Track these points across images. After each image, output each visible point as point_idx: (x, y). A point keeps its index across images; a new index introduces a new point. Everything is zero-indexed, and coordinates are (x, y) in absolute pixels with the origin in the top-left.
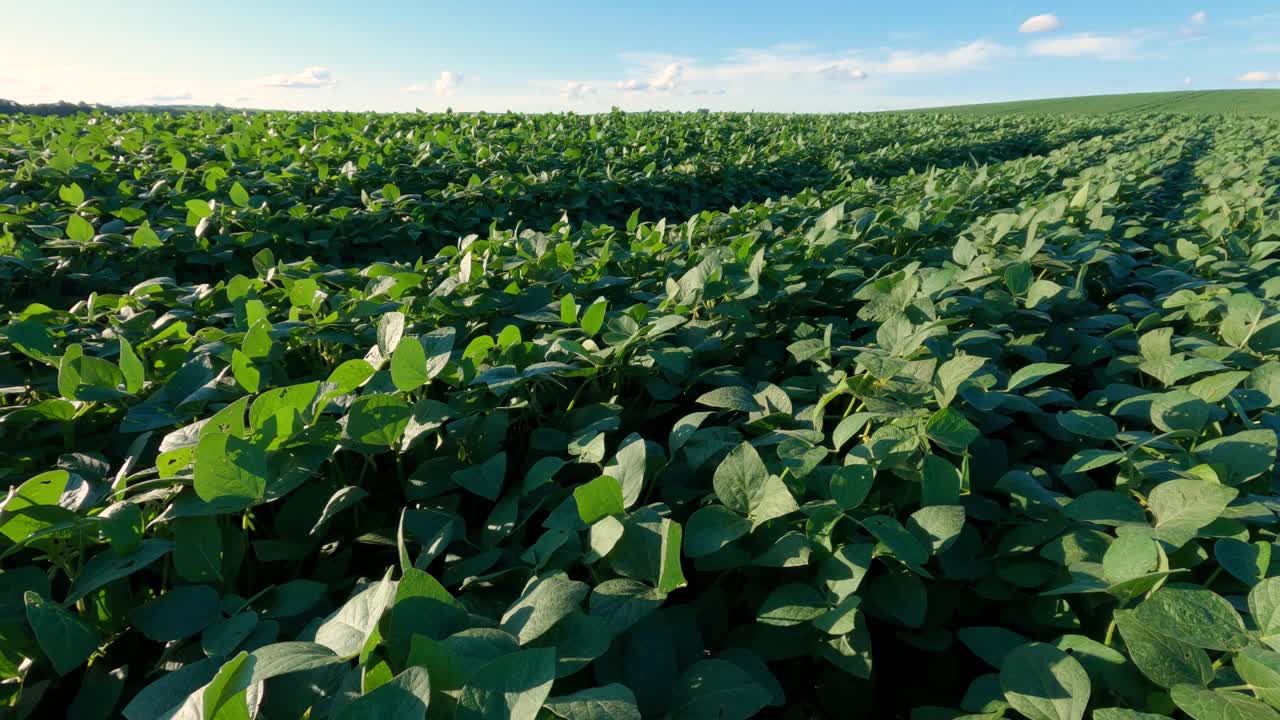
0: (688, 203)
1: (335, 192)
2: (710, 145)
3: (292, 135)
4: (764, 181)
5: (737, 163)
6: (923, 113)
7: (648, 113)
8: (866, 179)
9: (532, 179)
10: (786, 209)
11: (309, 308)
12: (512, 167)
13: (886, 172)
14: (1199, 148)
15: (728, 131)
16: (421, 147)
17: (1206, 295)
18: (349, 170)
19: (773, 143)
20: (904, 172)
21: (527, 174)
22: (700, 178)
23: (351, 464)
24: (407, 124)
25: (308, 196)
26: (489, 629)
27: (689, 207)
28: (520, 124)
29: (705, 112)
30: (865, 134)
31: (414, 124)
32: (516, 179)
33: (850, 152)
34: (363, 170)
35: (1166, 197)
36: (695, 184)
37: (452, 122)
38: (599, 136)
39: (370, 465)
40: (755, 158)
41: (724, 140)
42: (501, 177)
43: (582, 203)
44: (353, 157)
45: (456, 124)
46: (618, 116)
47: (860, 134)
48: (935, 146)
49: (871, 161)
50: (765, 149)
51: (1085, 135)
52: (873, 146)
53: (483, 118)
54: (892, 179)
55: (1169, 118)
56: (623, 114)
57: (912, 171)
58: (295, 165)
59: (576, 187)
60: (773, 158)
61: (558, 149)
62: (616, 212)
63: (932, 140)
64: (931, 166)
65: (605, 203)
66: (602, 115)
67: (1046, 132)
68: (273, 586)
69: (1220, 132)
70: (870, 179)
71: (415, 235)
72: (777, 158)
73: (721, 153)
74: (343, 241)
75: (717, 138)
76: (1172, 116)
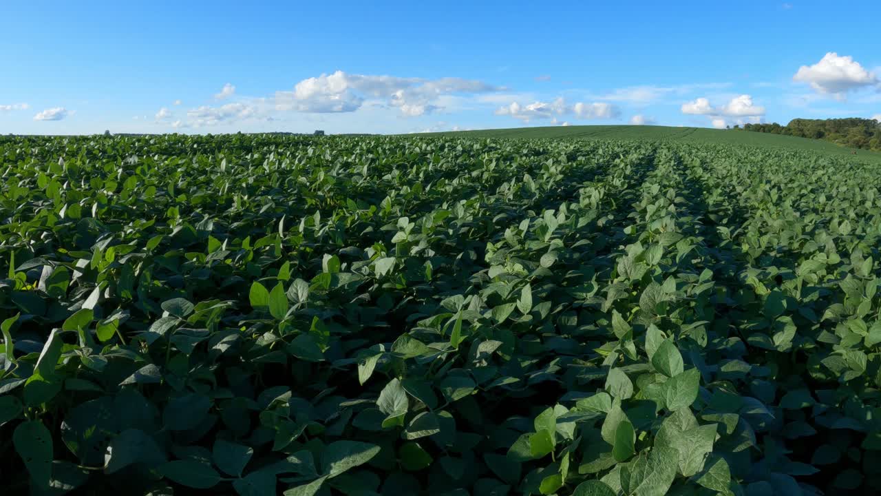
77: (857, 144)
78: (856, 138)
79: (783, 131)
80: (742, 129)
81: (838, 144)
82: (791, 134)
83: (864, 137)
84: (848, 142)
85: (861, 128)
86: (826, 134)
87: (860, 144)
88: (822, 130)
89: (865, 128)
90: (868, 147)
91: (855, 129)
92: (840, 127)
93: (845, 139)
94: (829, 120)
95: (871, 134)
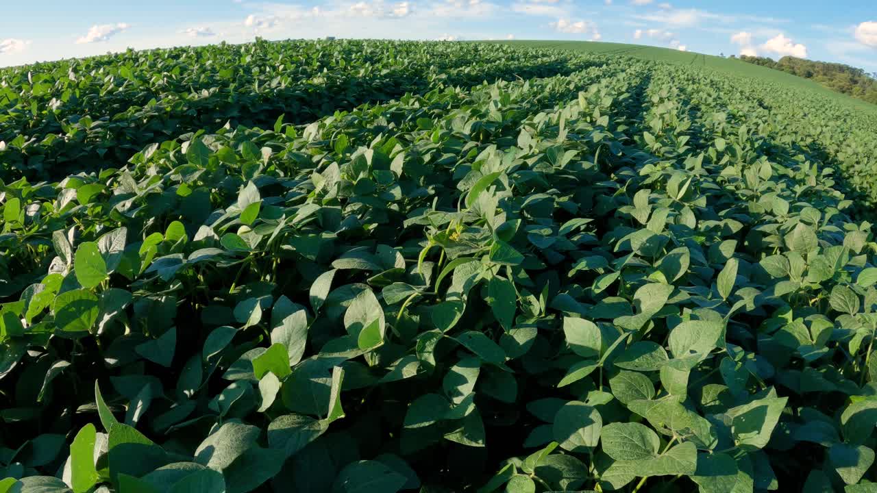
0: (319, 107)
1: (43, 123)
2: (337, 62)
3: (16, 84)
4: (379, 89)
5: (358, 76)
6: (489, 43)
7: (288, 41)
8: (455, 87)
9: (194, 96)
10: (394, 108)
11: (17, 222)
12: (178, 88)
13: (469, 82)
14: (647, 79)
15: (350, 52)
16: (106, 79)
17: (658, 167)
18: (55, 104)
19: (385, 61)
20: (481, 83)
21: (190, 93)
22: (329, 88)
23: (61, 347)
24: (99, 64)
25: (25, 130)
26: (185, 463)
27: (321, 110)
28: (184, 55)
29: (332, 39)
30: (451, 56)
31: (103, 64)
32: (181, 98)
33: (442, 68)
34: (65, 103)
35: (635, 107)
36: (325, 92)
37: (132, 58)
38: (248, 59)
39: (77, 346)
40: (372, 71)
41: (348, 60)
42: (170, 97)
43: (235, 113)
44: (57, 95)
45: (136, 60)
46: (261, 44)
47: (448, 56)
48: (501, 66)
49: (458, 74)
50: (379, 66)
51: (588, 65)
52: (456, 65)
53: (157, 54)
54: (473, 87)
55: (630, 59)
56: (266, 42)
57: (485, 82)
58: (19, 106)
59: (230, 100)
60: (384, 72)
61: (214, 70)
62: (262, 117)
63: (498, 62)
64: (498, 79)
65: (252, 110)
66: (250, 43)
67: (566, 61)
68: (28, 441)
69: (655, 70)
70: (458, 88)
71: (102, 152)
72: (388, 71)
73: (345, 68)
74: (50, 163)
75: (342, 58)
76: (632, 58)
77: (841, 89)
78: (841, 84)
79: (776, 66)
80: (738, 59)
81: (824, 85)
82: (783, 70)
83: (848, 84)
84: (834, 86)
85: (846, 75)
86: (815, 74)
87: (844, 89)
88: (812, 72)
89: (851, 76)
90: (851, 93)
91: (842, 75)
92: (829, 70)
93: (831, 83)
94: (818, 63)
95: (856, 82)
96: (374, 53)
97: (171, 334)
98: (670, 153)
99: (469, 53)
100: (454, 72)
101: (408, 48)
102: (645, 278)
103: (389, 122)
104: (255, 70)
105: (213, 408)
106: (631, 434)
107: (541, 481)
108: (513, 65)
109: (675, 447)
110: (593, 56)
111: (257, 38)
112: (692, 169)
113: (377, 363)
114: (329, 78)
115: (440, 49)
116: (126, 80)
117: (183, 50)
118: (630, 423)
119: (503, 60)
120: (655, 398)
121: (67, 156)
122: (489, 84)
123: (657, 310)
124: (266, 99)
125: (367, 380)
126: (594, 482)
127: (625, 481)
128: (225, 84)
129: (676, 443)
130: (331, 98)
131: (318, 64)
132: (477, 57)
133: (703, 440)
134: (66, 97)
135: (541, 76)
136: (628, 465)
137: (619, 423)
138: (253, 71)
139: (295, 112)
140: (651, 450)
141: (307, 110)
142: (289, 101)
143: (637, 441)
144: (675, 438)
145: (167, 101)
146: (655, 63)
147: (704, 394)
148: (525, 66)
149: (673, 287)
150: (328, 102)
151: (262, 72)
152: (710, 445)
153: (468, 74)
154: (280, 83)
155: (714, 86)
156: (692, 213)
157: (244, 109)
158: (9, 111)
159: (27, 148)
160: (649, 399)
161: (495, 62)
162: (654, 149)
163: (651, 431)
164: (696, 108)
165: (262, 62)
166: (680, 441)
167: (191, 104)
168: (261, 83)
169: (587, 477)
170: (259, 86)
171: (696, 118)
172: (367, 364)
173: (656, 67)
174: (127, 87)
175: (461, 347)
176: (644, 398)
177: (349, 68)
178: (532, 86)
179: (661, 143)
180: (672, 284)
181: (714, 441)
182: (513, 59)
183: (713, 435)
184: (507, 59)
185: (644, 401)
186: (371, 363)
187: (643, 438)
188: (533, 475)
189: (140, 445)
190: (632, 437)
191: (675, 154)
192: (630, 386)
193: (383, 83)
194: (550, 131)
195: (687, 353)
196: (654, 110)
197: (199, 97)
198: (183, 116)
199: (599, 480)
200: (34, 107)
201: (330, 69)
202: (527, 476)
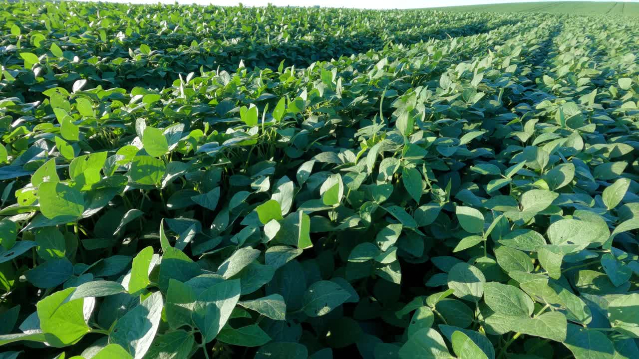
0: (309, 57)
1: (113, 49)
2: (322, 25)
3: (85, 15)
4: (349, 45)
5: (335, 35)
6: (429, 10)
7: (288, 7)
8: (399, 44)
9: (226, 43)
10: (361, 61)
11: (92, 117)
12: (215, 36)
13: (410, 41)
14: (556, 31)
15: (330, 18)
16: (162, 24)
17: (555, 103)
18: (121, 36)
19: (353, 25)
20: (418, 41)
21: (223, 40)
22: (316, 44)
24: (152, 11)
25: (98, 52)
26: (211, 274)
27: (310, 59)
28: (217, 11)
29: (318, 7)
30: (400, 21)
31: (156, 10)
32: (217, 43)
33: (393, 30)
34: (129, 37)
35: (541, 55)
36: (313, 47)
37: (178, 10)
38: (262, 19)
40: (344, 33)
41: (329, 23)
42: (209, 42)
43: (253, 57)
44: (122, 29)
45: (181, 11)
46: (271, 8)
47: (398, 21)
48: (434, 28)
49: (403, 35)
50: (350, 28)
51: (505, 23)
53: (196, 8)
54: (412, 45)
55: (544, 15)
56: (275, 7)
57: (422, 41)
58: (87, 33)
59: (250, 47)
60: (353, 33)
61: (239, 25)
62: (272, 62)
63: (433, 25)
64: (432, 38)
65: (266, 57)
66: (263, 7)
67: (487, 21)
68: (102, 259)
69: (567, 23)
70: (401, 45)
71: (162, 74)
72: (355, 33)
73: (327, 30)
74: (121, 78)
75: (325, 22)
76: (546, 14)
96: (347, 18)
97: (217, 191)
98: (568, 92)
99: (414, 18)
100: (401, 33)
101: (369, 15)
102: (531, 184)
103: (354, 70)
104: (267, 28)
105: (234, 242)
106: (508, 294)
107: (439, 314)
108: (445, 26)
109: (547, 313)
110: (511, 16)
111: (269, 4)
112: (586, 104)
113: (336, 218)
114: (316, 37)
115: (392, 15)
116: (176, 25)
117: (216, 8)
118: (509, 285)
119: (437, 23)
120: (533, 272)
121: (135, 75)
122: (424, 42)
123: (542, 209)
124: (274, 49)
125: (328, 227)
126: (478, 325)
127: (504, 330)
128: (246, 36)
129: (548, 310)
130: (317, 51)
131: (309, 25)
132: (419, 21)
133: (576, 314)
134: (129, 32)
135: (465, 35)
136: (507, 318)
137: (498, 283)
138: (265, 28)
139: (293, 59)
140: (526, 311)
141: (301, 58)
142: (289, 52)
143: (513, 300)
144: (548, 305)
145: (207, 44)
146: (568, 16)
147: (581, 277)
148: (453, 28)
149: (557, 194)
150: (315, 54)
151: (272, 29)
152: (584, 320)
153: (410, 35)
154: (283, 37)
155: (629, 32)
156: (581, 138)
157: (260, 55)
158: (81, 36)
159: (101, 66)
160: (529, 272)
161: (431, 24)
162: (553, 89)
163: (526, 295)
164: (603, 53)
165: (271, 21)
166: (553, 310)
167: (225, 49)
168: (272, 37)
169: (473, 320)
170: (270, 39)
171: (601, 61)
172: (329, 219)
173: (569, 20)
174: (178, 31)
175: (389, 215)
176: (523, 270)
177: (330, 29)
178: (458, 42)
179: (560, 83)
180: (556, 191)
181: (588, 318)
182: (445, 22)
183: (586, 312)
184: (441, 23)
185: (523, 273)
186: (332, 219)
187: (519, 300)
188: (434, 309)
189: (183, 262)
190: (510, 297)
191: (572, 93)
192: (512, 260)
193: (352, 41)
194: (466, 77)
195: (565, 243)
196: (561, 57)
197: (229, 44)
198: (219, 56)
199: (483, 323)
200: (104, 37)
201: (318, 29)
202: (430, 309)
